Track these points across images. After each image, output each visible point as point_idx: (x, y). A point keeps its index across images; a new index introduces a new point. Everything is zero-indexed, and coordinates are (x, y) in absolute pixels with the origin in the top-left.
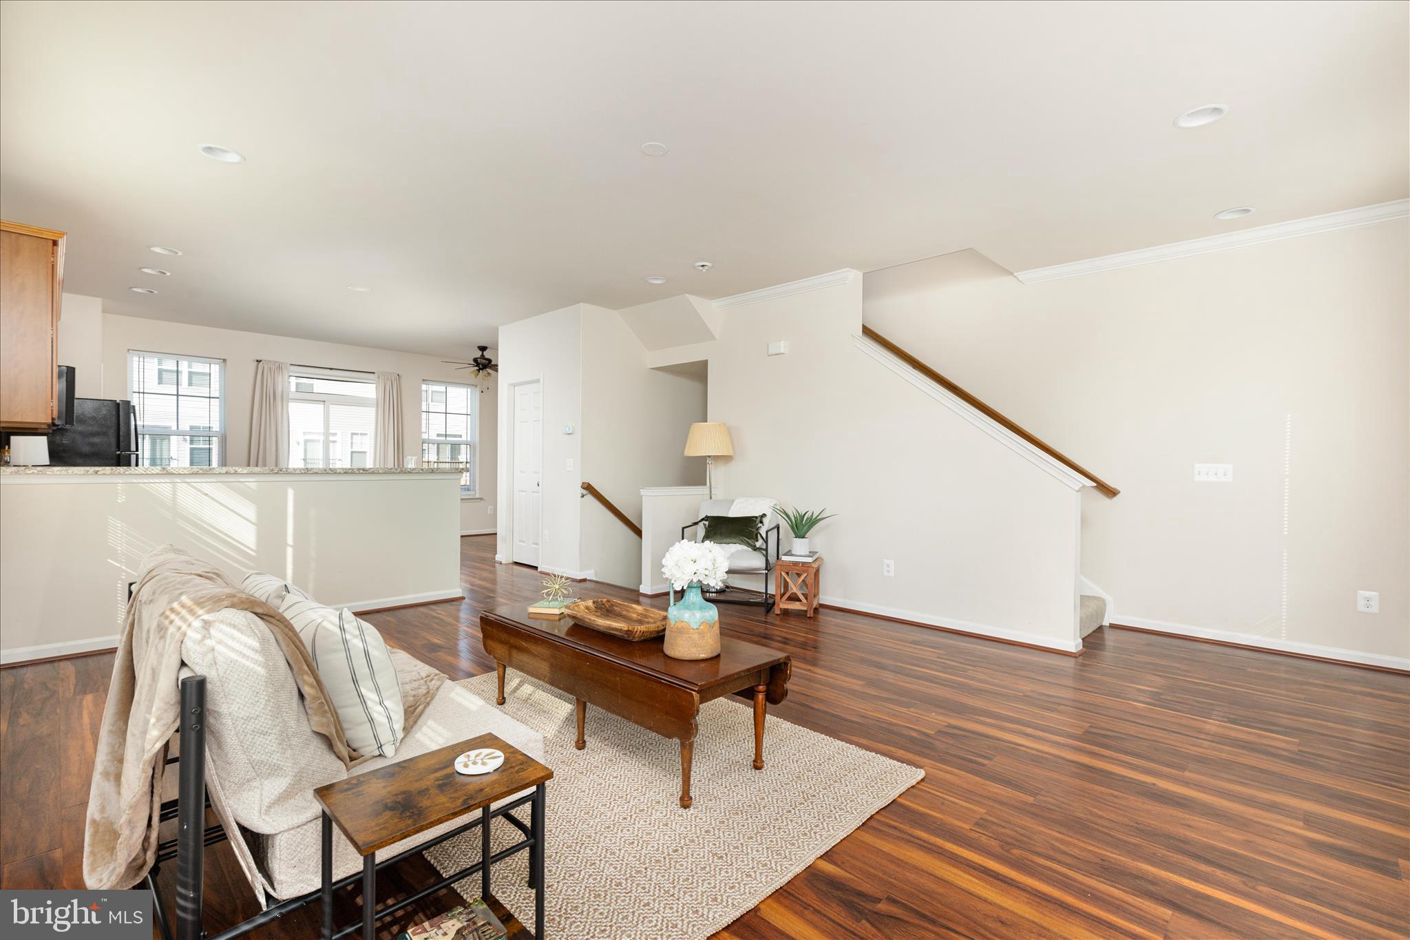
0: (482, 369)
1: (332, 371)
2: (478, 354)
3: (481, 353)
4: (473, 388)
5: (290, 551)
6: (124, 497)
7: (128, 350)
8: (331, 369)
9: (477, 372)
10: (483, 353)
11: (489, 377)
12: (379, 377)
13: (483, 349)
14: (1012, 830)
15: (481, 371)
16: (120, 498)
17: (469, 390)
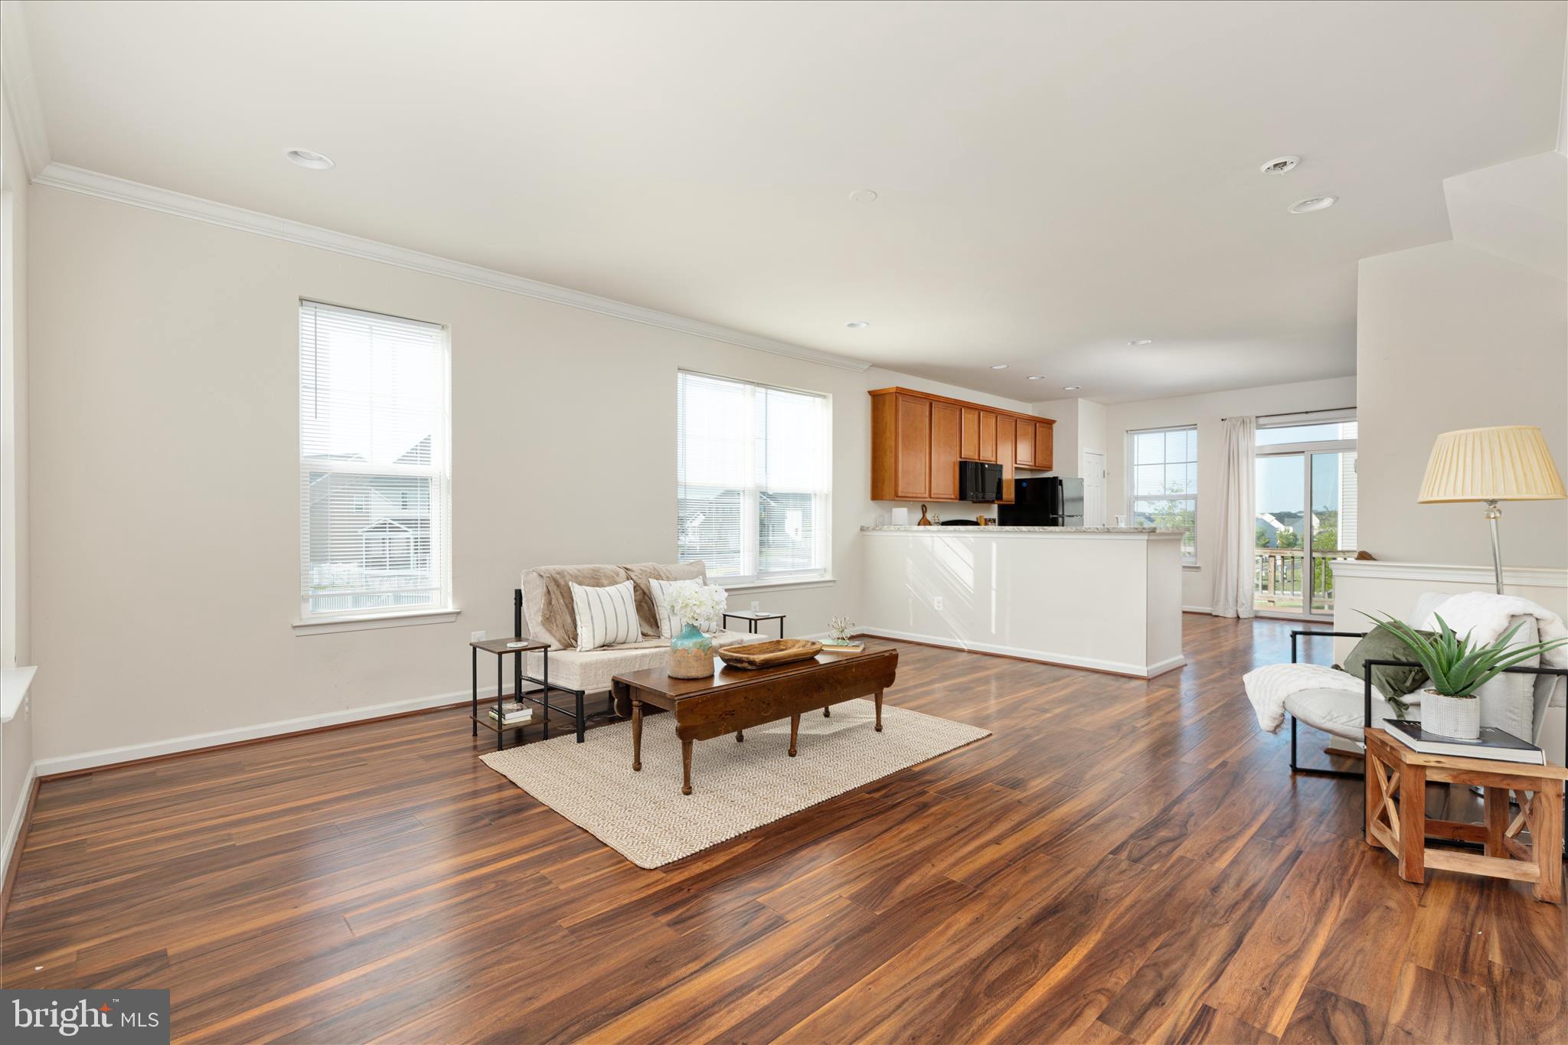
1: (1309, 414)
5: (994, 594)
7: (1127, 431)
8: (1307, 413)
14: (520, 895)
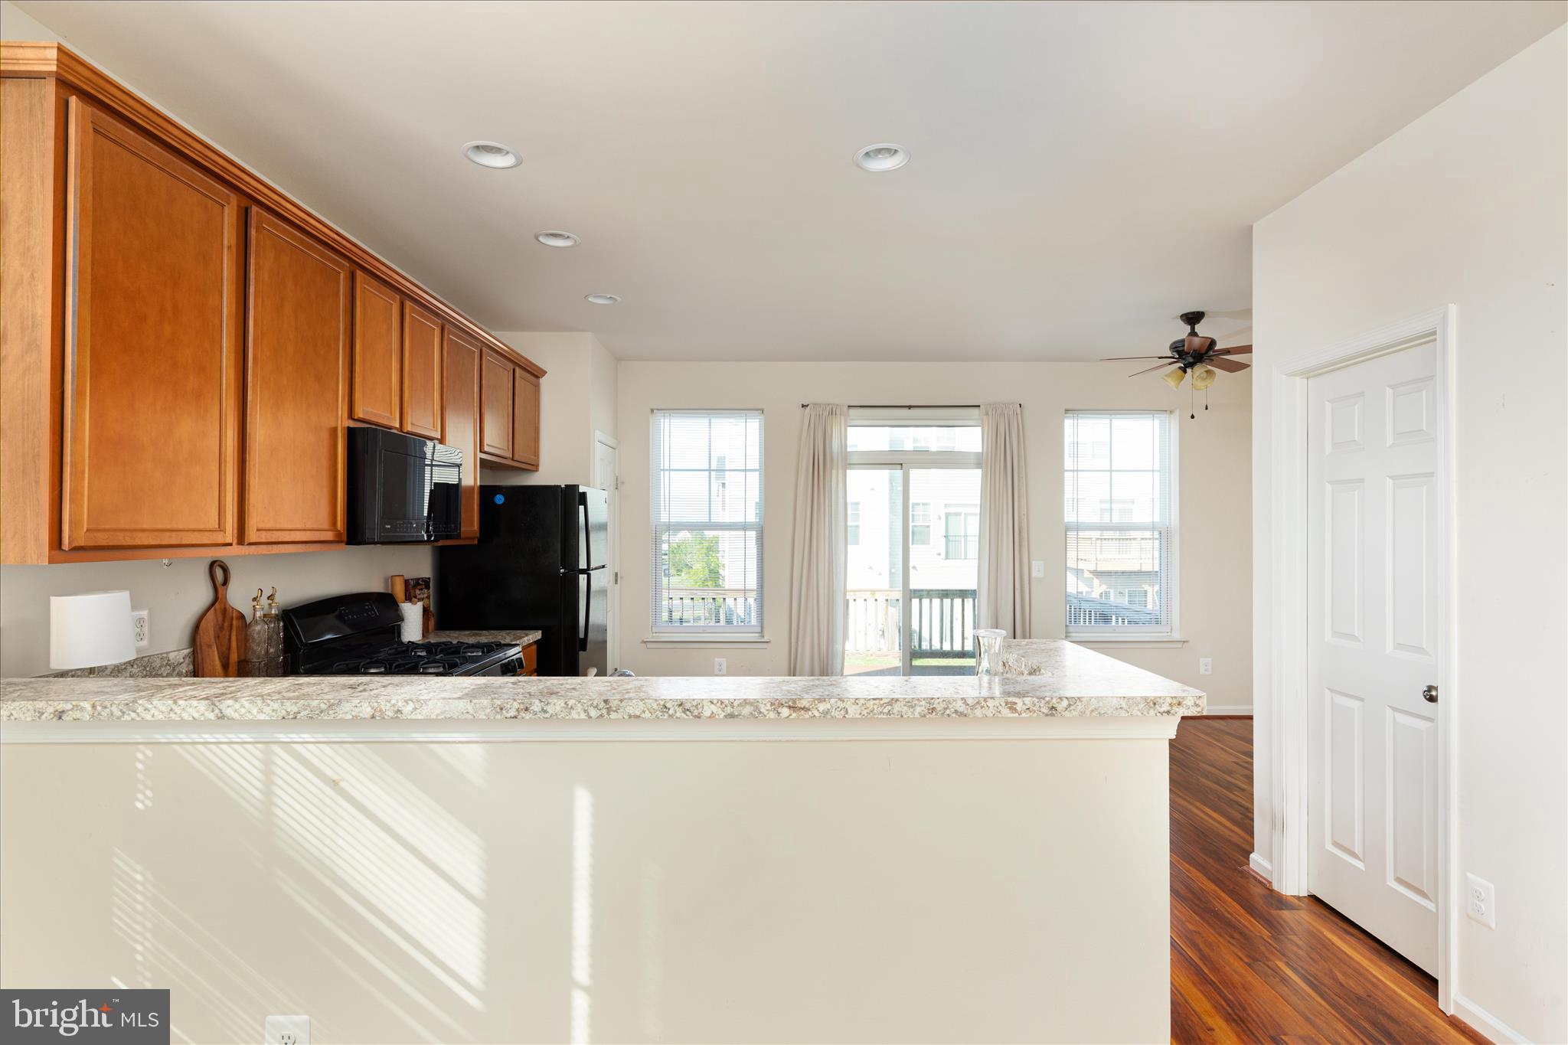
0: (1192, 365)
1: (912, 411)
2: (1182, 331)
3: (1188, 329)
4: (1166, 416)
6: (149, 793)
7: (652, 411)
8: (910, 407)
9: (1180, 372)
10: (1193, 329)
11: (1208, 382)
12: (987, 414)
13: (1193, 318)
15: (1189, 370)
16: (140, 796)
17: (1157, 422)
